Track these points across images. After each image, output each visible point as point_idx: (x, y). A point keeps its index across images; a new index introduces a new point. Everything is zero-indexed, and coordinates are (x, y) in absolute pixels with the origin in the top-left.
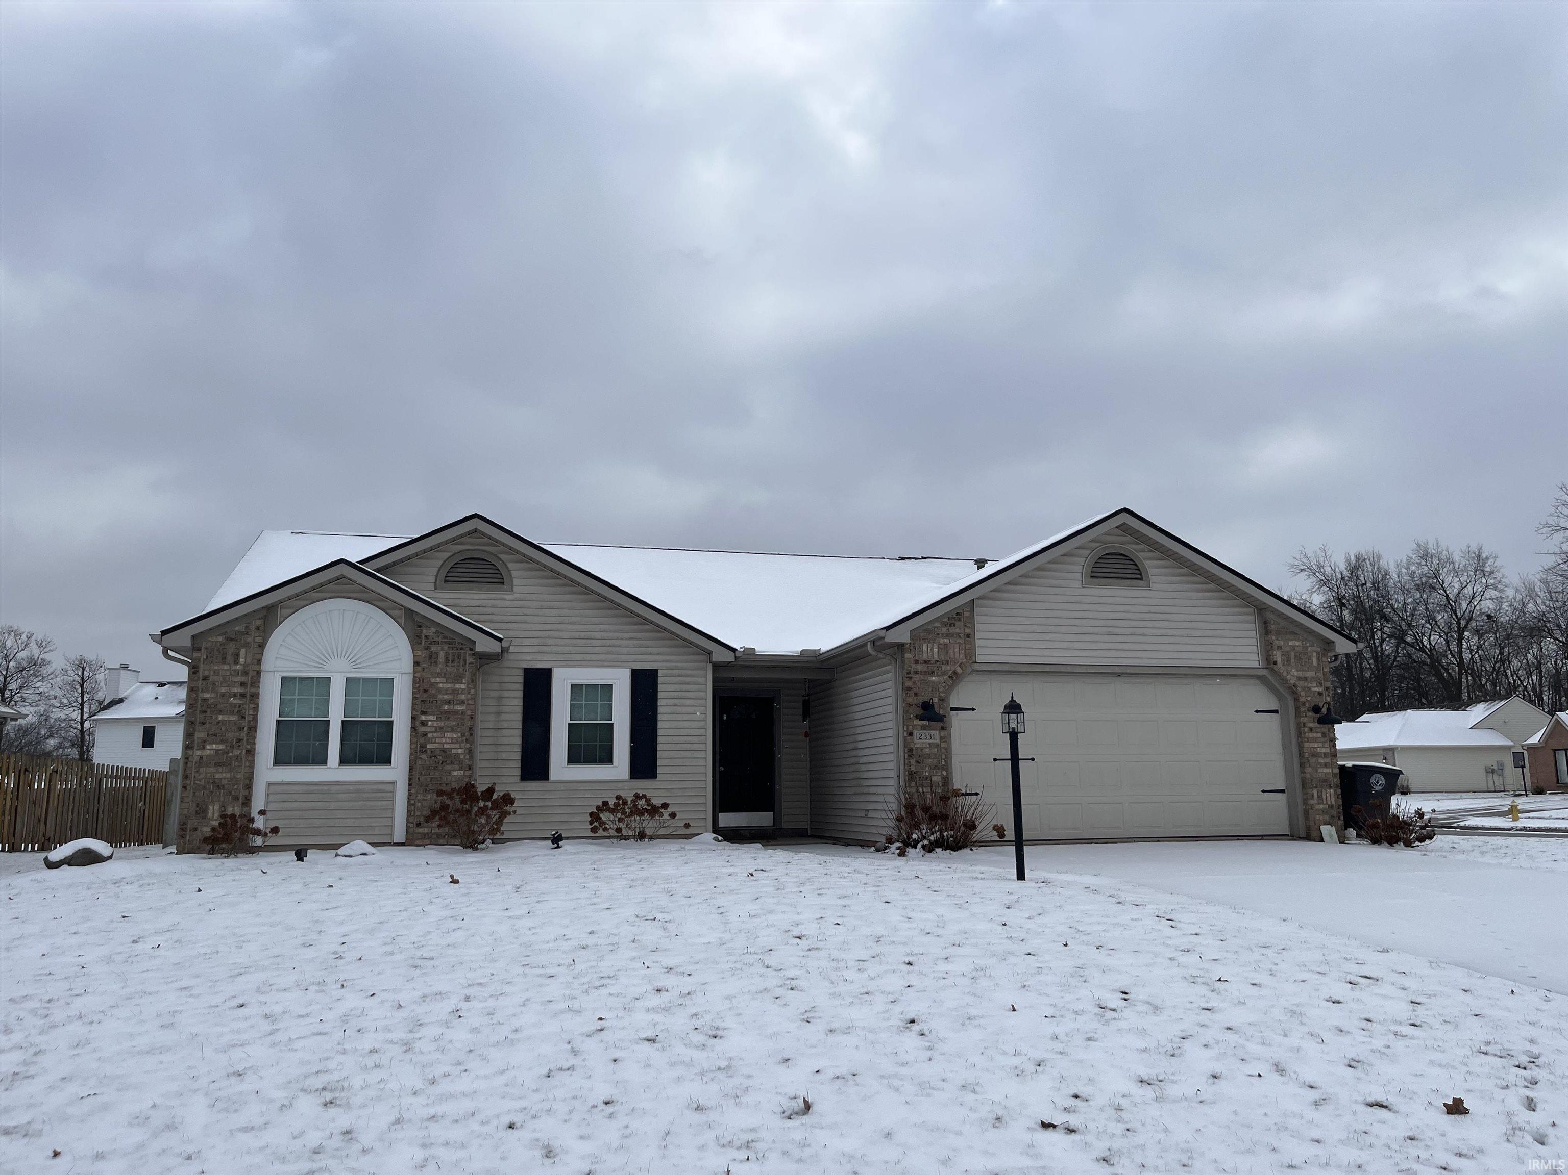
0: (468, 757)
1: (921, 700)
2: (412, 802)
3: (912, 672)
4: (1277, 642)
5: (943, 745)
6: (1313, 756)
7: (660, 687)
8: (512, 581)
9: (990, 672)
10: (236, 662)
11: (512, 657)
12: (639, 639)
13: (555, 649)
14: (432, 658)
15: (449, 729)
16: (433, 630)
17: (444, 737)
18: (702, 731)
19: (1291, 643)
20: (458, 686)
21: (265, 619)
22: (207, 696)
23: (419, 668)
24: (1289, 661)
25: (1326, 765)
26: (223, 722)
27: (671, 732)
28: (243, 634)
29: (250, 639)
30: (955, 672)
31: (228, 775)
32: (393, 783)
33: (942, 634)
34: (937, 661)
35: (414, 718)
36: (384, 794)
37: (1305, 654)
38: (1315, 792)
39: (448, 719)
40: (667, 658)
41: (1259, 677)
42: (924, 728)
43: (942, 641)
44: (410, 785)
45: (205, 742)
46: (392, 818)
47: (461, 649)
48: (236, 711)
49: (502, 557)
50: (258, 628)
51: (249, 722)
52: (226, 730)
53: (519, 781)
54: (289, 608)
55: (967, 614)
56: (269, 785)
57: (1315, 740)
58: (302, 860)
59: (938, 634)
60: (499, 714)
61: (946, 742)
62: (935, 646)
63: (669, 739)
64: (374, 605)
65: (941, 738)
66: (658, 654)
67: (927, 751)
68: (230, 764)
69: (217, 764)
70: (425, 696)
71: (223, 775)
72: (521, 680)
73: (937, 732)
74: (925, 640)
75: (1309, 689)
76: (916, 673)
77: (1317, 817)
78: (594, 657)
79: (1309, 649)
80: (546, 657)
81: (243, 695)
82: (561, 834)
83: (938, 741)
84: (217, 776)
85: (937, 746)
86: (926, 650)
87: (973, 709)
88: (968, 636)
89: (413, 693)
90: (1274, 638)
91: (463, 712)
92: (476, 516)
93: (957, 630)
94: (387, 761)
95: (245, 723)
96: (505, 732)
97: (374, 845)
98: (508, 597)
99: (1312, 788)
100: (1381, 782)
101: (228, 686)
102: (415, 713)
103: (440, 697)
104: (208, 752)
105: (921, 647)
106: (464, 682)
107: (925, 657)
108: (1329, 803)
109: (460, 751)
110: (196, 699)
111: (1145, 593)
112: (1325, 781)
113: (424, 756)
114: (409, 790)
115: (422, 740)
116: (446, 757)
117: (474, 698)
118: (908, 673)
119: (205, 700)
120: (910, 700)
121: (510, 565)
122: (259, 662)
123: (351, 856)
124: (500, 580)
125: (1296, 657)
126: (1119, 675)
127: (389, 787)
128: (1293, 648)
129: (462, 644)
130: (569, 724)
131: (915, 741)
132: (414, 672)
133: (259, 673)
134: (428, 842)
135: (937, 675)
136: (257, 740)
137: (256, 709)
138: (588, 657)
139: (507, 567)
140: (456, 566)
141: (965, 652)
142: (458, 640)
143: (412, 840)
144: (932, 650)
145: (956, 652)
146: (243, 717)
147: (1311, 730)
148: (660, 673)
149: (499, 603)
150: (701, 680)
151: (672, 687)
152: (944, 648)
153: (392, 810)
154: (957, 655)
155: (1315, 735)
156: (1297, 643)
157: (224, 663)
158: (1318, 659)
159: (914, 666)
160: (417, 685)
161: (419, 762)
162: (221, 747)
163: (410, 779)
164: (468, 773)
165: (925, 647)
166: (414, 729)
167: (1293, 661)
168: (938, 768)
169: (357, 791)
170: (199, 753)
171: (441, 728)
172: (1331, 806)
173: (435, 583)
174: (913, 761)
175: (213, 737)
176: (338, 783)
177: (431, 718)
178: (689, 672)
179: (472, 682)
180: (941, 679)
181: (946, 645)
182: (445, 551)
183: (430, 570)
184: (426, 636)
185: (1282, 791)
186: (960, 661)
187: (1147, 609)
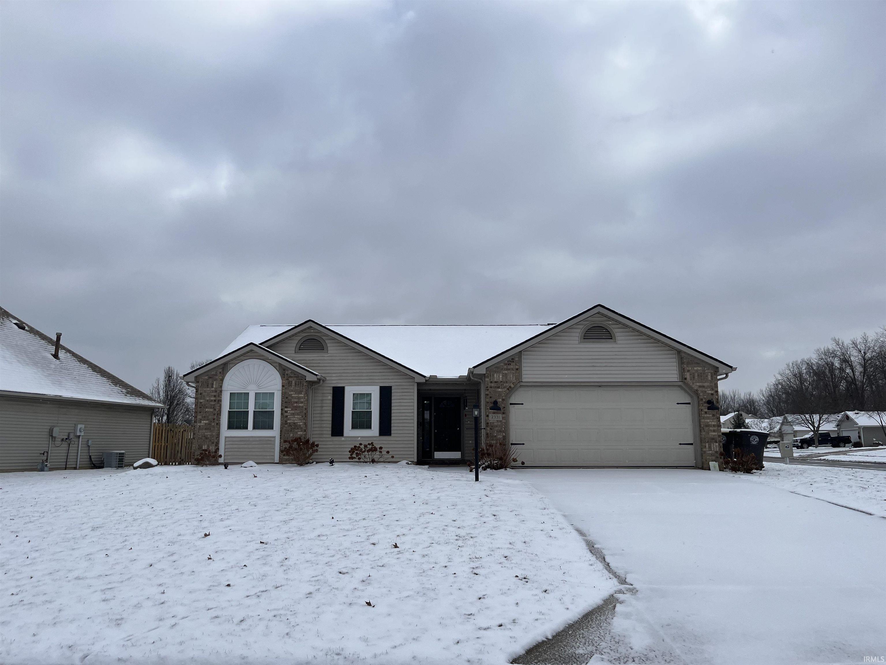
0: (304, 426)
1: (493, 400)
2: (282, 445)
3: (489, 387)
4: (687, 368)
5: (503, 421)
6: (706, 426)
7: (393, 394)
8: (327, 348)
9: (531, 386)
10: (212, 387)
11: (328, 382)
12: (384, 372)
13: (345, 378)
14: (290, 384)
15: (297, 414)
16: (290, 371)
17: (294, 417)
18: (412, 414)
19: (695, 369)
20: (300, 395)
21: (223, 369)
22: (202, 401)
23: (284, 388)
24: (694, 378)
25: (714, 431)
26: (208, 412)
27: (398, 414)
28: (214, 375)
29: (217, 377)
30: (510, 387)
31: (210, 434)
32: (275, 437)
33: (504, 369)
34: (501, 382)
35: (282, 409)
36: (271, 442)
37: (704, 374)
38: (707, 445)
39: (296, 410)
40: (395, 381)
41: (679, 386)
42: (494, 413)
43: (504, 372)
44: (280, 438)
45: (201, 420)
46: (274, 452)
47: (302, 379)
48: (212, 407)
49: (323, 337)
50: (220, 373)
51: (217, 411)
52: (209, 415)
53: (331, 436)
54: (232, 364)
55: (517, 359)
56: (226, 437)
57: (708, 418)
58: (227, 469)
59: (502, 369)
60: (322, 407)
61: (505, 419)
62: (501, 374)
63: (397, 418)
64: (266, 362)
65: (503, 418)
66: (392, 379)
67: (496, 424)
68: (211, 429)
69: (205, 429)
70: (287, 400)
71: (208, 434)
72: (331, 392)
73: (501, 415)
74: (495, 372)
75: (706, 392)
76: (491, 387)
77: (708, 457)
78: (364, 381)
79: (706, 371)
80: (342, 381)
81: (215, 401)
82: (333, 460)
83: (501, 419)
84: (206, 434)
85: (501, 421)
86: (496, 376)
87: (522, 404)
88: (517, 369)
89: (282, 399)
90: (685, 366)
91: (302, 407)
92: (310, 320)
93: (512, 367)
94: (272, 428)
95: (216, 412)
96: (325, 415)
97: (257, 463)
98: (326, 355)
99: (705, 443)
100: (756, 440)
101: (210, 397)
102: (282, 407)
103: (293, 400)
104: (202, 424)
105: (493, 375)
106: (303, 393)
107: (495, 380)
108: (715, 450)
109: (301, 424)
110: (198, 403)
111: (615, 346)
112: (713, 439)
113: (286, 426)
114: (280, 440)
115: (285, 419)
116: (295, 426)
117: (307, 400)
118: (487, 388)
119: (201, 403)
120: (488, 400)
121: (327, 341)
122: (221, 387)
123: (246, 467)
124: (323, 348)
125: (698, 375)
126: (600, 386)
127: (273, 439)
128: (697, 371)
129: (302, 377)
130: (352, 411)
131: (490, 419)
132: (282, 390)
133: (221, 391)
134: (288, 462)
135: (502, 388)
136: (221, 419)
137: (220, 406)
138: (360, 381)
139: (325, 342)
140: (304, 342)
141: (516, 377)
142: (300, 375)
143: (281, 462)
144: (499, 377)
145: (511, 377)
146: (215, 410)
147: (706, 413)
148: (393, 388)
149: (322, 358)
150: (412, 391)
151: (398, 394)
152: (505, 375)
153: (274, 448)
154: (512, 378)
155: (708, 415)
156: (699, 368)
157: (208, 388)
158: (712, 376)
159: (490, 384)
160: (283, 395)
161: (284, 428)
162: (207, 422)
163: (280, 436)
164: (304, 433)
165: (495, 375)
166: (282, 414)
167: (696, 377)
168: (501, 432)
169: (260, 441)
170: (199, 424)
171: (293, 414)
172: (716, 452)
173: (295, 350)
174: (488, 429)
175: (204, 418)
176: (252, 437)
177: (289, 409)
178: (406, 387)
179: (306, 394)
180: (504, 390)
181: (506, 374)
182: (299, 336)
183: (293, 344)
184: (287, 374)
185: (692, 444)
186: (513, 381)
187: (614, 353)
